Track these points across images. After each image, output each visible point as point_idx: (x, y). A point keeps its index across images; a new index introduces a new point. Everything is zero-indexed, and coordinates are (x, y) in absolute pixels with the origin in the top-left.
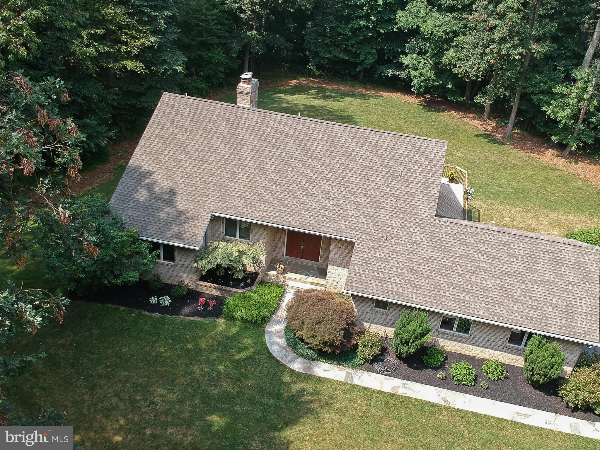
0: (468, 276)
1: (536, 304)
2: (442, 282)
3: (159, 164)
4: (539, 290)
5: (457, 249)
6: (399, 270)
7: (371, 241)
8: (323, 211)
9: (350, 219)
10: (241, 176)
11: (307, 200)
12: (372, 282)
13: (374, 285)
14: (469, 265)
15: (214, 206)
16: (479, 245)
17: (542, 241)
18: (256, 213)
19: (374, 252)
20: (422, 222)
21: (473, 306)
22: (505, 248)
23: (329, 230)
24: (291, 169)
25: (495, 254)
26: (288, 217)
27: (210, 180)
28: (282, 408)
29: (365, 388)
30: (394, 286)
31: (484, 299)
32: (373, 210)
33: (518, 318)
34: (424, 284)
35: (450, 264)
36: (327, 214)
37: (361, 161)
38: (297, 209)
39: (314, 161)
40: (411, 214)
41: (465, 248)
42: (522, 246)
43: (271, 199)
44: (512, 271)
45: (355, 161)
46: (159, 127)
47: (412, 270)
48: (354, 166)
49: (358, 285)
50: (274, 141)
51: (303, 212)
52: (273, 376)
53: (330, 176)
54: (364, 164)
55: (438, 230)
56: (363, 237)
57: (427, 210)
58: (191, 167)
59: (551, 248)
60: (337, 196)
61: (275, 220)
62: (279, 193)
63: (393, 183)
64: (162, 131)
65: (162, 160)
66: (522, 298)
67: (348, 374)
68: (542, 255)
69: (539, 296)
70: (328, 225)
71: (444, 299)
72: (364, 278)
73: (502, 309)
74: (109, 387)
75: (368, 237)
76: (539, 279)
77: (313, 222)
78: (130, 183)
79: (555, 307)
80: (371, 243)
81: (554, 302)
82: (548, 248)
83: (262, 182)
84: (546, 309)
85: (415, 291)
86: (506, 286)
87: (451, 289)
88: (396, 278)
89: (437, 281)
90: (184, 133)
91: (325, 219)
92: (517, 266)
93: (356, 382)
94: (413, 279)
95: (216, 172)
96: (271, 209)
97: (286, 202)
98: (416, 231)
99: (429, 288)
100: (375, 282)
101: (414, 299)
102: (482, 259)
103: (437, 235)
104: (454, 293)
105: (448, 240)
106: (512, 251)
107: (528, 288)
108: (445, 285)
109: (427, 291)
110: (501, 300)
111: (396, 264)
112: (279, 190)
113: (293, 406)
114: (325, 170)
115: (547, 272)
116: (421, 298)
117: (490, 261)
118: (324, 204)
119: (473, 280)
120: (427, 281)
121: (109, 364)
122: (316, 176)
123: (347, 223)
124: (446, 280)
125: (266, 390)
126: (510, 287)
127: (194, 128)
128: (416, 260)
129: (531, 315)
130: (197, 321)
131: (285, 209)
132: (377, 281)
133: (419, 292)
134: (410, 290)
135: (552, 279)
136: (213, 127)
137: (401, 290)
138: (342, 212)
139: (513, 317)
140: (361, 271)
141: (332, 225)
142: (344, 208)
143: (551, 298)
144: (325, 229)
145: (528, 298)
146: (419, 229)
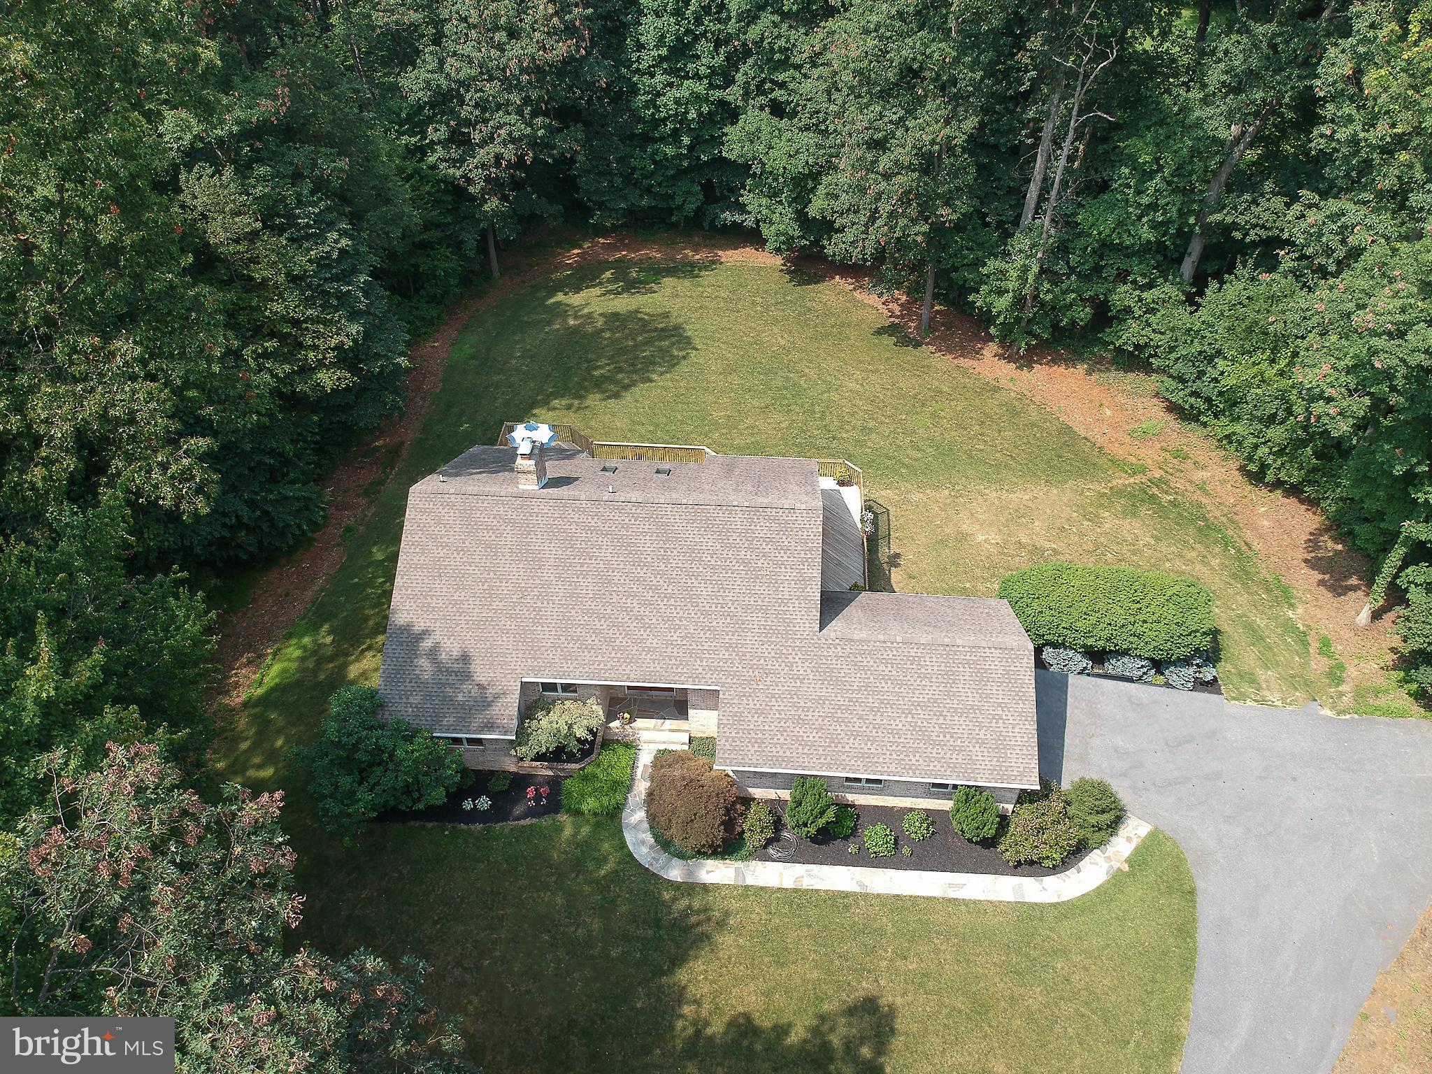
0: (871, 717)
1: (959, 743)
2: (839, 732)
3: (431, 612)
4: (962, 722)
5: (853, 679)
6: (782, 724)
7: (741, 685)
8: (670, 649)
9: (707, 656)
10: (549, 613)
11: (645, 636)
12: (750, 748)
13: (752, 752)
14: (871, 700)
15: (522, 667)
16: (881, 668)
17: (961, 648)
18: (581, 669)
19: (745, 701)
20: (803, 644)
21: (881, 760)
22: (914, 666)
23: (683, 678)
24: (615, 589)
25: (901, 677)
26: (623, 667)
27: (508, 627)
28: (664, 940)
29: (762, 888)
30: (779, 749)
31: (894, 747)
32: (736, 637)
33: (938, 767)
34: (816, 739)
35: (846, 703)
36: (675, 654)
37: (709, 559)
38: (634, 652)
39: (645, 571)
40: (787, 634)
41: (863, 676)
42: (934, 659)
43: (597, 642)
44: (926, 700)
45: (700, 560)
46: (417, 550)
47: (799, 721)
48: (701, 569)
49: (732, 756)
50: (583, 546)
51: (643, 656)
52: (645, 893)
53: (670, 591)
54: (713, 563)
55: (825, 653)
56: (729, 680)
57: (807, 625)
58: (477, 610)
59: (973, 657)
60: (685, 622)
61: (607, 675)
62: (606, 631)
63: (757, 588)
64: (423, 558)
65: (434, 605)
66: (942, 738)
67: (737, 870)
68: (962, 669)
69: (961, 731)
70: (679, 670)
71: (844, 757)
72: (738, 743)
73: (917, 758)
74: (446, 955)
75: (735, 681)
76: (960, 706)
77: (658, 669)
78: (399, 651)
79: (982, 743)
80: (740, 689)
81: (982, 736)
82: (968, 657)
83: (580, 618)
84: (971, 748)
85: (806, 751)
86: (919, 724)
87: (852, 740)
88: (779, 736)
89: (832, 731)
90: (455, 555)
91: (674, 661)
92: (932, 692)
93: (750, 881)
94: (801, 733)
95: (513, 612)
96: (600, 658)
97: (618, 643)
98: (797, 660)
99: (823, 744)
100: (753, 746)
101: (806, 764)
102: (886, 689)
103: (824, 661)
104: (856, 745)
105: (839, 666)
106: (923, 670)
107: (948, 722)
108: (843, 735)
109: (821, 749)
110: (916, 745)
111: (778, 716)
112: (605, 626)
113: (677, 934)
114: (662, 583)
115: (969, 694)
116: (814, 760)
117: (896, 689)
118: (669, 638)
119: (878, 721)
120: (820, 734)
121: (436, 918)
122: (651, 594)
123: (704, 663)
124: (843, 727)
125: (639, 916)
126: (925, 724)
127: (467, 544)
128: (802, 704)
129: (954, 760)
130: (531, 825)
131: (619, 655)
132: (756, 745)
133: (812, 751)
134: (800, 750)
135: (976, 703)
136: (493, 538)
137: (788, 753)
138: (695, 647)
139: (931, 768)
140: (733, 734)
141: (685, 670)
142: (696, 639)
143: (977, 732)
144: (677, 678)
145: (948, 736)
146: (800, 656)
